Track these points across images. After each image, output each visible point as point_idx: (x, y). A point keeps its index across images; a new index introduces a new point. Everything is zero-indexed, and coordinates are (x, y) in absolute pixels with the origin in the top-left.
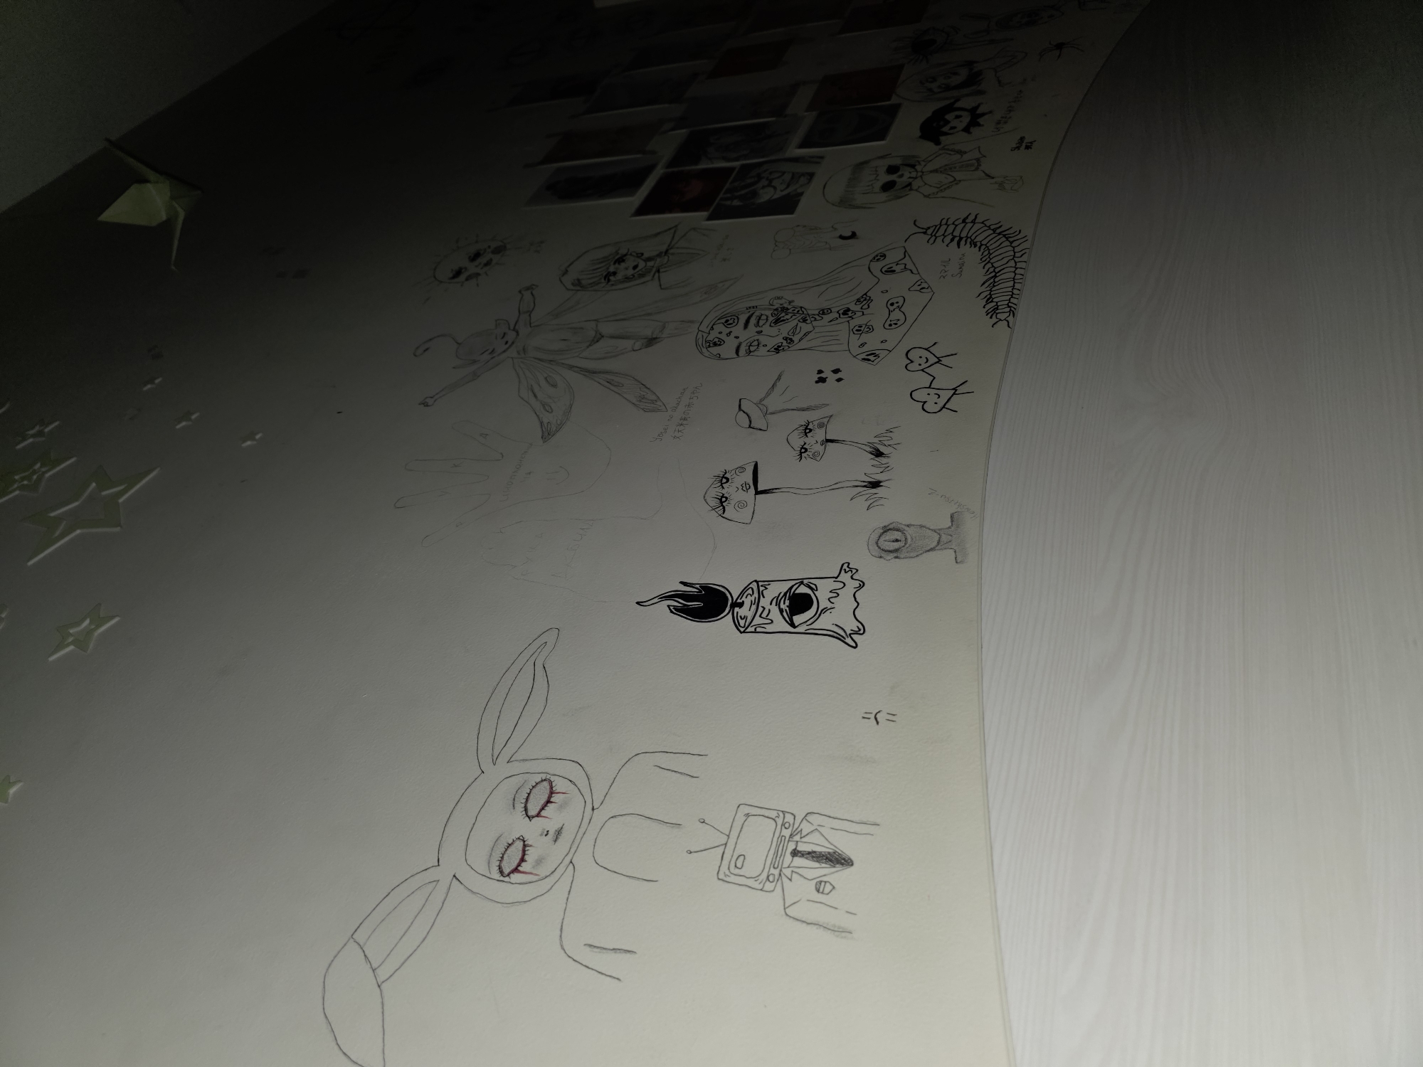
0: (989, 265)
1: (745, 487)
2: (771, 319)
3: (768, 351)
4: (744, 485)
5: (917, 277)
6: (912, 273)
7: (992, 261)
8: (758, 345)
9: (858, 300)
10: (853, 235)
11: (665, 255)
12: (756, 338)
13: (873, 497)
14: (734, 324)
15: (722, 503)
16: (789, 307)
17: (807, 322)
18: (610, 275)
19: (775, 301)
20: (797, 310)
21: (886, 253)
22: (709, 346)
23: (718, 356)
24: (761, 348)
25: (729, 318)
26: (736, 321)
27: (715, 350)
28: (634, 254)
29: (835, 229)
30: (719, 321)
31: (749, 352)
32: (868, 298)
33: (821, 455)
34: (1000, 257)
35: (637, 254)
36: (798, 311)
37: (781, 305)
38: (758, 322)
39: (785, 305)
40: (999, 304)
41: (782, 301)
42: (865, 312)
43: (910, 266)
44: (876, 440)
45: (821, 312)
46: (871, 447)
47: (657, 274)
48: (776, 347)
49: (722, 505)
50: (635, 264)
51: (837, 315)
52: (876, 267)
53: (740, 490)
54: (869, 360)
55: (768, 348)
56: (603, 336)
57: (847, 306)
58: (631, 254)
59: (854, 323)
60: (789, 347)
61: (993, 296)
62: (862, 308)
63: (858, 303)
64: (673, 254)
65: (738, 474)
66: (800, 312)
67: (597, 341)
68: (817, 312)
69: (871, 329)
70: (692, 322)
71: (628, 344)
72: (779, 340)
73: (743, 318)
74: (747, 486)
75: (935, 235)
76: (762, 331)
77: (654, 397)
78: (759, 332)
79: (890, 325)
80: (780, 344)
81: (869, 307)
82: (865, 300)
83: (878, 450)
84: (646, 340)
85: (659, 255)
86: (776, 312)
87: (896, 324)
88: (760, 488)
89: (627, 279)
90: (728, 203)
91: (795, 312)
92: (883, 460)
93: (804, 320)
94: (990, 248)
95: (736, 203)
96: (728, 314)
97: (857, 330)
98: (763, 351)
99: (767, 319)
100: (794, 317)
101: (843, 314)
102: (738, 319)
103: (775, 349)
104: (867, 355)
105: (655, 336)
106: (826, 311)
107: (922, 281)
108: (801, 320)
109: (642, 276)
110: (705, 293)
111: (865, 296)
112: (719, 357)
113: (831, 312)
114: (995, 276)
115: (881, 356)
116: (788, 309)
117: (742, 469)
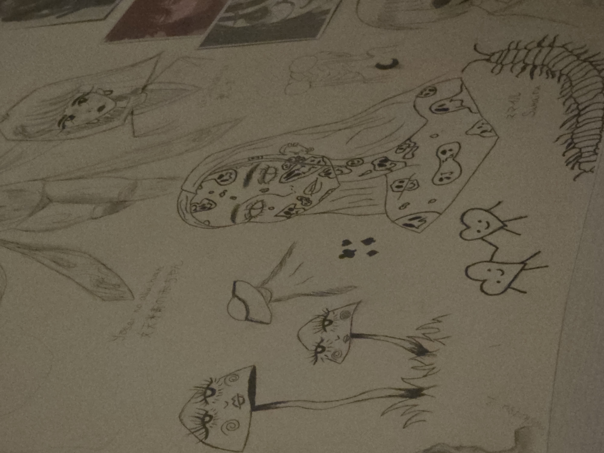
0: (572, 101)
1: (238, 402)
2: (281, 172)
3: (276, 216)
4: (236, 399)
5: (477, 117)
6: (471, 111)
7: (575, 95)
8: (263, 207)
9: (400, 147)
10: (395, 64)
11: (142, 92)
12: (260, 198)
13: (413, 410)
14: (231, 180)
15: (204, 424)
16: (306, 157)
17: (331, 176)
18: (66, 120)
19: (288, 150)
20: (317, 160)
21: (436, 86)
22: (195, 211)
23: (207, 223)
24: (266, 211)
25: (224, 173)
26: (233, 176)
27: (203, 216)
28: (101, 92)
29: (372, 56)
30: (210, 177)
31: (249, 218)
32: (412, 145)
33: (344, 355)
34: (584, 91)
35: (104, 92)
36: (319, 162)
37: (295, 153)
38: (264, 177)
39: (302, 155)
40: (583, 150)
41: (297, 149)
42: (409, 162)
43: (468, 102)
44: (419, 333)
45: (350, 163)
46: (411, 343)
47: (129, 118)
48: (286, 210)
49: (204, 427)
50: (101, 104)
51: (372, 167)
52: (424, 104)
53: (231, 406)
54: (411, 226)
55: (276, 211)
56: (50, 201)
57: (385, 155)
58: (96, 92)
59: (393, 177)
60: (305, 210)
61: (576, 141)
62: (404, 157)
63: (399, 151)
64: (152, 91)
65: (229, 383)
66: (322, 163)
67: (43, 208)
68: (344, 163)
69: (415, 185)
70: (173, 179)
71: (85, 209)
72: (291, 200)
73: (243, 173)
74: (241, 399)
75: (501, 63)
76: (268, 190)
77: (115, 281)
78: (264, 191)
79: (441, 180)
80: (292, 206)
81: (413, 155)
82: (409, 147)
83: (420, 346)
84: (109, 205)
85: (134, 92)
86: (288, 164)
87: (448, 178)
88: (259, 402)
89: (89, 124)
90: (230, 24)
91: (315, 162)
92: (427, 360)
93: (327, 174)
94: (573, 79)
95: (241, 23)
96: (223, 167)
97: (398, 187)
98: (268, 215)
99: (276, 173)
100: (313, 170)
101: (380, 165)
102: (236, 173)
103: (286, 213)
104: (411, 220)
105: (122, 199)
106: (356, 162)
107: (484, 121)
108: (323, 174)
109: (108, 120)
110: (194, 140)
111: (408, 142)
112: (208, 225)
113: (363, 163)
114: (579, 115)
115: (429, 220)
116: (304, 159)
117: (234, 376)
